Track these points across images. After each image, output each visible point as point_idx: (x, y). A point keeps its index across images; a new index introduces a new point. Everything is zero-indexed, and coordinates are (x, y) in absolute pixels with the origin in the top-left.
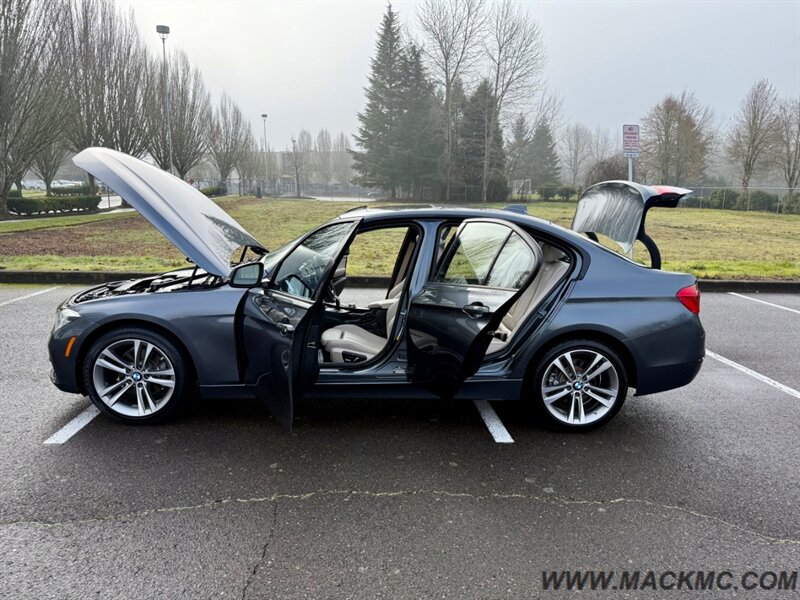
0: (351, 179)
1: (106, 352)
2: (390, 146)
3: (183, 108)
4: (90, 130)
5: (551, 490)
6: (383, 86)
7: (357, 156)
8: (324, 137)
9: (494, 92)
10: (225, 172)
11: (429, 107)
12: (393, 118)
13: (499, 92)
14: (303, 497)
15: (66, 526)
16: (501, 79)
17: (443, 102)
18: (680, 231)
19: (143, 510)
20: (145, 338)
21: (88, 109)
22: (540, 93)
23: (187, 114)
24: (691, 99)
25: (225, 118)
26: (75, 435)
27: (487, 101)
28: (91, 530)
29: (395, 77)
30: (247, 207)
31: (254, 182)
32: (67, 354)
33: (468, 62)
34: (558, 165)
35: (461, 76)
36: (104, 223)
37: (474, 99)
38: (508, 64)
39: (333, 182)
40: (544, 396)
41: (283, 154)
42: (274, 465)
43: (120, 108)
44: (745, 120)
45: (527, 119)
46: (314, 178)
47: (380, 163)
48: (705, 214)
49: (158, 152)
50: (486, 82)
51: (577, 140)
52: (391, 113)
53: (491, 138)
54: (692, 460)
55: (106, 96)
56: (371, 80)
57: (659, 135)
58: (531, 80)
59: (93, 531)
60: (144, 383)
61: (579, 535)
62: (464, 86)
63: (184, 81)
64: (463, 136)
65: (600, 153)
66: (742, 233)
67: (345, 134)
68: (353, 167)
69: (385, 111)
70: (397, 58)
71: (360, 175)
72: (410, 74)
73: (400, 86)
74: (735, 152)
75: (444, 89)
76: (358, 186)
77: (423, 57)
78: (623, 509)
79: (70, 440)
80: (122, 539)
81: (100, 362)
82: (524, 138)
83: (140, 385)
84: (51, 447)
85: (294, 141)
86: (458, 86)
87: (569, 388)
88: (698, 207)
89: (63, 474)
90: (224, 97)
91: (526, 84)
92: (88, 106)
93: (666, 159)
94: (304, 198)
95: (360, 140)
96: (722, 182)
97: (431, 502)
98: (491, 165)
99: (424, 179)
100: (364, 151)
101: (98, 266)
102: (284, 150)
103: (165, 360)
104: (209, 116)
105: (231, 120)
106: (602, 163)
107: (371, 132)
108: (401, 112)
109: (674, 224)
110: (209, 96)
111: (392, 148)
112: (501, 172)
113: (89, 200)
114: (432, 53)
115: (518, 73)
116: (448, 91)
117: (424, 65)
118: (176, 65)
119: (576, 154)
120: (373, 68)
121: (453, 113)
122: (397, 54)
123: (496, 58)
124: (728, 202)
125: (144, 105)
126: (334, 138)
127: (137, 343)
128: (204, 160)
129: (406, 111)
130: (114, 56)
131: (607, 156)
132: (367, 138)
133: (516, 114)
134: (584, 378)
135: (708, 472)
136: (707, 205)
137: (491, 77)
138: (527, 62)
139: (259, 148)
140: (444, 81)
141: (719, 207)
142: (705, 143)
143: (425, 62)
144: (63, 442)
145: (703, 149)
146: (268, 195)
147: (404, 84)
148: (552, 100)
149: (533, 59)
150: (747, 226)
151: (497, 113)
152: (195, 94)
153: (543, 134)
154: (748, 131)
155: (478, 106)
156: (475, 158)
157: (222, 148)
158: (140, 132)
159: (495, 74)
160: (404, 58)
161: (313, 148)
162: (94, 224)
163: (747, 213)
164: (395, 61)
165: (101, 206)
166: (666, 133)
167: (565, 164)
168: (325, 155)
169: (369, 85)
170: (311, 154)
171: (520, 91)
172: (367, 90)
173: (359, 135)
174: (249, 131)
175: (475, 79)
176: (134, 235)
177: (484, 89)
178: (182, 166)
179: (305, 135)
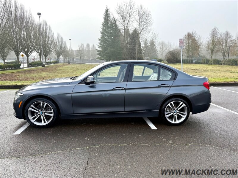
0: (97, 58)
1: (32, 106)
2: (108, 48)
3: (46, 37)
4: (17, 44)
5: (171, 142)
6: (106, 30)
7: (98, 51)
8: (88, 45)
9: (138, 32)
10: (59, 56)
11: (120, 36)
12: (109, 40)
13: (140, 32)
14: (97, 147)
15: (24, 158)
16: (140, 28)
17: (123, 35)
18: (194, 70)
19: (47, 152)
20: (44, 101)
21: (17, 38)
22: (151, 32)
23: (47, 39)
24: (195, 33)
25: (58, 40)
26: (23, 132)
27: (136, 34)
28: (31, 159)
29: (109, 28)
30: (66, 66)
31: (67, 59)
32: (19, 107)
33: (130, 23)
34: (157, 53)
35: (129, 27)
36: (22, 72)
37: (132, 34)
38: (142, 23)
39: (91, 59)
40: (165, 115)
41: (76, 51)
42: (86, 138)
43: (26, 38)
44: (211, 39)
45: (148, 40)
46: (86, 58)
47: (105, 53)
48: (201, 66)
49: (38, 51)
50: (136, 29)
51: (162, 45)
52: (108, 38)
53: (138, 45)
54: (210, 132)
55: (22, 34)
56: (102, 29)
57: (186, 43)
58: (149, 28)
59: (32, 159)
60: (44, 115)
61: (182, 154)
62: (129, 30)
63: (46, 29)
64: (129, 45)
65: (169, 49)
66: (212, 71)
67: (94, 45)
68: (97, 54)
69: (106, 37)
70: (110, 22)
71: (99, 56)
72: (114, 27)
73: (111, 30)
74: (208, 48)
75: (124, 31)
76: (99, 60)
77: (117, 22)
78: (193, 146)
79: (21, 133)
80: (42, 161)
81: (30, 109)
82: (147, 45)
83: (43, 116)
84: (16, 136)
85: (79, 47)
86: (128, 30)
87: (173, 112)
88: (198, 64)
89: (21, 143)
90: (58, 34)
91: (147, 29)
92: (17, 37)
93: (188, 50)
94: (83, 64)
95: (99, 46)
96: (204, 57)
97: (136, 147)
98: (138, 53)
99: (119, 57)
100: (101, 49)
101: (23, 84)
102: (76, 50)
103: (50, 108)
104: (53, 40)
105: (60, 41)
106: (170, 52)
107: (102, 44)
108: (111, 38)
109: (192, 69)
110: (53, 34)
111: (109, 48)
112: (141, 55)
113: (17, 65)
114: (120, 20)
115: (145, 26)
116: (125, 31)
117: (118, 24)
118: (43, 24)
119: (162, 49)
120: (102, 25)
121: (126, 38)
122: (109, 21)
123: (139, 22)
124: (207, 62)
125: (34, 37)
126: (91, 46)
127: (42, 103)
128: (52, 53)
129: (112, 38)
130: (24, 22)
131: (171, 50)
132: (101, 46)
133: (145, 38)
134: (177, 109)
135: (216, 135)
136: (201, 63)
137: (137, 28)
138: (148, 23)
139: (69, 49)
140: (124, 29)
141: (204, 64)
142: (199, 46)
143: (118, 23)
144: (19, 134)
145: (199, 47)
146: (72, 63)
147: (112, 30)
148: (155, 34)
149: (149, 22)
150: (213, 69)
151: (139, 38)
152: (49, 33)
153: (153, 44)
154: (211, 42)
155: (134, 36)
156: (133, 51)
157: (57, 49)
158: (33, 45)
159: (138, 26)
160: (112, 22)
161: (85, 49)
162: (19, 72)
163: (212, 65)
164: (109, 23)
165: (21, 67)
166: (188, 43)
167: (159, 52)
168: (88, 51)
169: (101, 30)
170: (84, 51)
171: (146, 31)
172: (101, 32)
173: (99, 45)
174: (66, 44)
175: (133, 28)
176: (32, 75)
177: (135, 31)
178: (46, 55)
179: (82, 45)
